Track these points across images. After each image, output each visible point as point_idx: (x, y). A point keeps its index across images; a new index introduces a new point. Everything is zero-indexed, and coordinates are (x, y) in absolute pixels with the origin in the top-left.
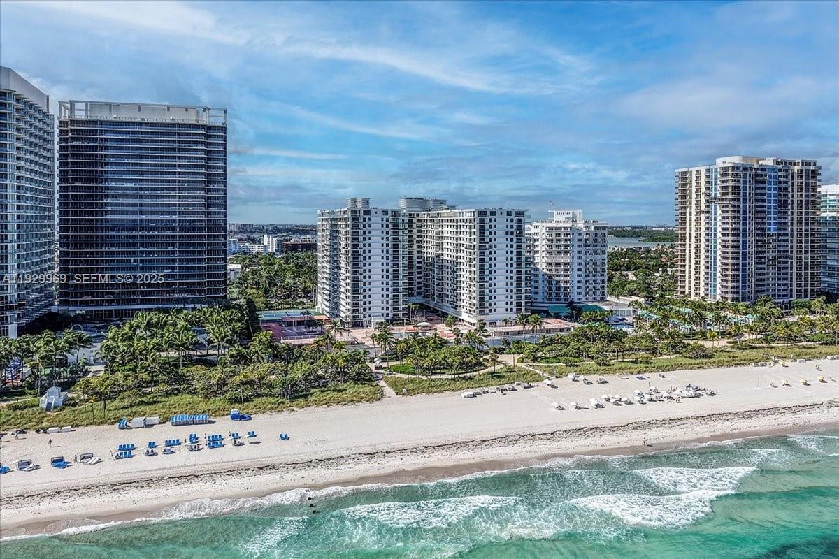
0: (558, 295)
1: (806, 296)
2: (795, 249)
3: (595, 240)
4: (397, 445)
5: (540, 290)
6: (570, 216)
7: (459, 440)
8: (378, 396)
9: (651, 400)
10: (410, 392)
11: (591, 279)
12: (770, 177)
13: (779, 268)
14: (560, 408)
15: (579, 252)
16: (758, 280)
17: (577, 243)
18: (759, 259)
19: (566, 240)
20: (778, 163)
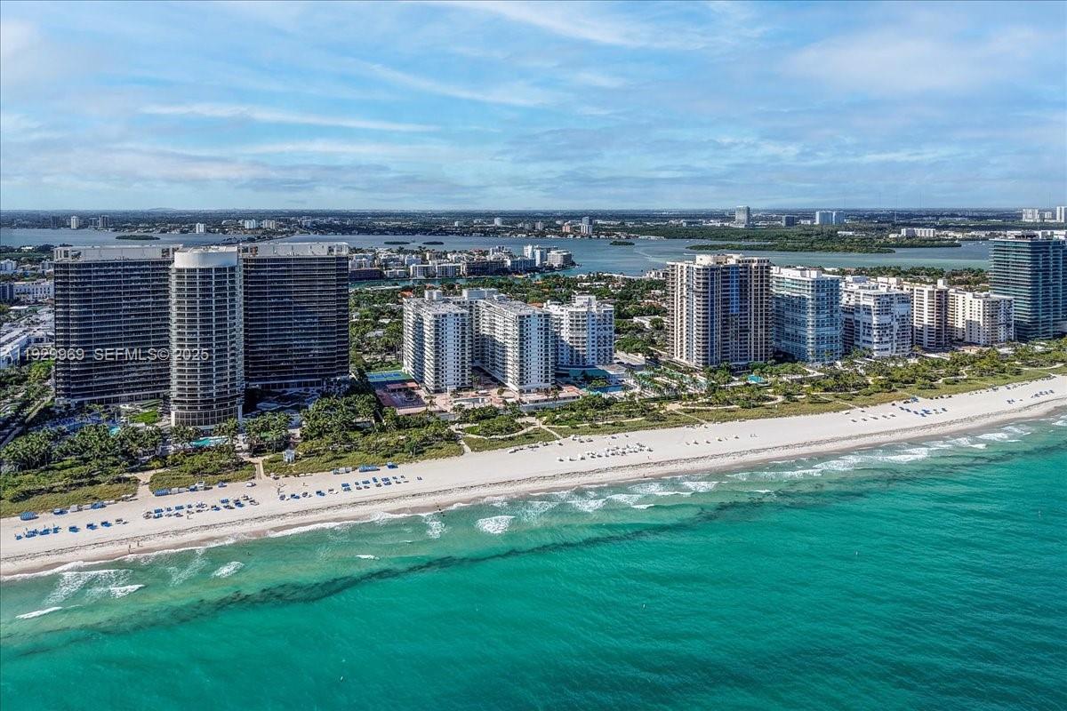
0: (578, 360)
1: (761, 359)
2: (753, 325)
3: (604, 320)
4: (476, 483)
5: (565, 357)
6: (587, 301)
7: (506, 480)
8: (461, 452)
9: (613, 454)
10: (480, 450)
11: (602, 348)
12: (732, 273)
13: (741, 340)
14: (561, 460)
15: (593, 329)
16: (724, 349)
17: (591, 322)
18: (725, 333)
19: (583, 321)
20: (739, 262)
